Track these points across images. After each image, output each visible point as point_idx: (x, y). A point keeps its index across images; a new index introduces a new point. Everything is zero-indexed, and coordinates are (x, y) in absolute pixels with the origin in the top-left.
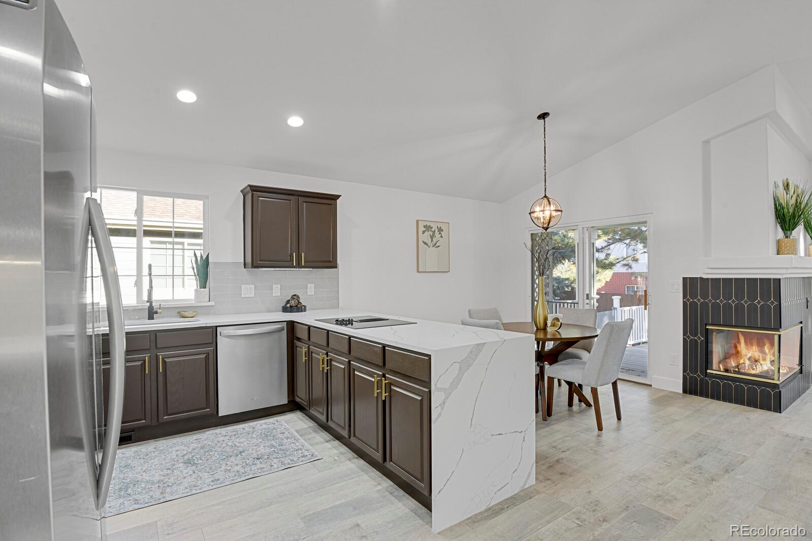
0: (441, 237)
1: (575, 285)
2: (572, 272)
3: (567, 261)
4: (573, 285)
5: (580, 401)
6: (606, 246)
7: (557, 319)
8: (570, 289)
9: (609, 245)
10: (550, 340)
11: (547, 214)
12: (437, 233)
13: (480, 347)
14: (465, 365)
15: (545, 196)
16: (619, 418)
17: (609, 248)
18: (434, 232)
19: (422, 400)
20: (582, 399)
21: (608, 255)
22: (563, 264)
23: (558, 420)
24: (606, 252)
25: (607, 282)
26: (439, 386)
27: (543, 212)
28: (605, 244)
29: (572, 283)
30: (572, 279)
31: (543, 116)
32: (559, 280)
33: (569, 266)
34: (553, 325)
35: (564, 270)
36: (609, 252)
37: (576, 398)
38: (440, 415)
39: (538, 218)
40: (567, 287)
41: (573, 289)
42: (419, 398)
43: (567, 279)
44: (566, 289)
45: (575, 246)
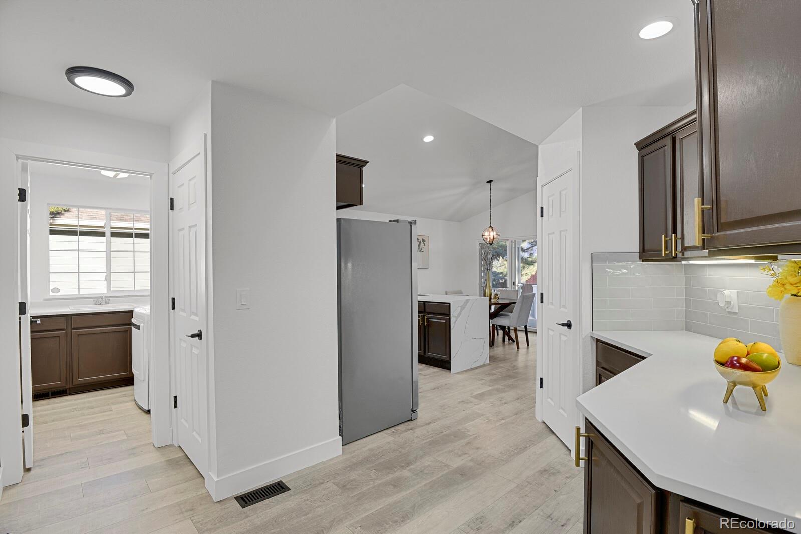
0: (424, 245)
1: (507, 278)
2: (505, 267)
3: (501, 258)
4: (506, 277)
5: (509, 340)
6: (530, 248)
7: (497, 294)
8: (504, 280)
9: (532, 247)
10: (494, 304)
11: (492, 237)
12: (422, 244)
13: (468, 301)
14: (463, 308)
15: (491, 227)
16: (528, 345)
17: (532, 250)
18: (420, 242)
19: (446, 322)
20: (510, 338)
21: (531, 254)
22: (498, 261)
23: (498, 347)
24: (530, 251)
25: (532, 275)
26: (454, 315)
27: (490, 235)
28: (530, 246)
29: (505, 276)
30: (505, 272)
31: (490, 182)
32: (495, 274)
33: (503, 262)
34: (495, 298)
35: (500, 266)
36: (532, 252)
37: (507, 337)
38: (454, 326)
39: (487, 239)
40: (502, 279)
41: (506, 280)
42: (444, 321)
43: (502, 273)
44: (501, 281)
45: (507, 247)
